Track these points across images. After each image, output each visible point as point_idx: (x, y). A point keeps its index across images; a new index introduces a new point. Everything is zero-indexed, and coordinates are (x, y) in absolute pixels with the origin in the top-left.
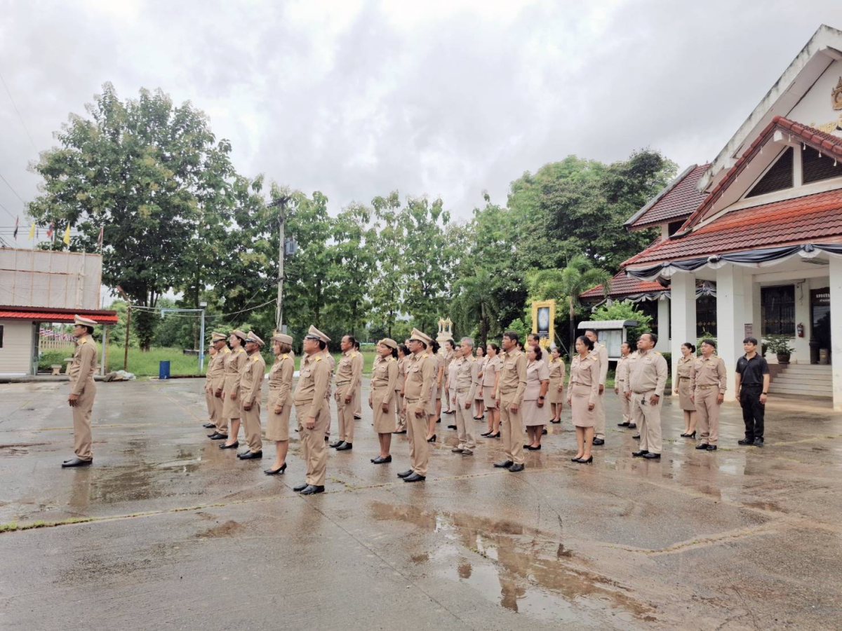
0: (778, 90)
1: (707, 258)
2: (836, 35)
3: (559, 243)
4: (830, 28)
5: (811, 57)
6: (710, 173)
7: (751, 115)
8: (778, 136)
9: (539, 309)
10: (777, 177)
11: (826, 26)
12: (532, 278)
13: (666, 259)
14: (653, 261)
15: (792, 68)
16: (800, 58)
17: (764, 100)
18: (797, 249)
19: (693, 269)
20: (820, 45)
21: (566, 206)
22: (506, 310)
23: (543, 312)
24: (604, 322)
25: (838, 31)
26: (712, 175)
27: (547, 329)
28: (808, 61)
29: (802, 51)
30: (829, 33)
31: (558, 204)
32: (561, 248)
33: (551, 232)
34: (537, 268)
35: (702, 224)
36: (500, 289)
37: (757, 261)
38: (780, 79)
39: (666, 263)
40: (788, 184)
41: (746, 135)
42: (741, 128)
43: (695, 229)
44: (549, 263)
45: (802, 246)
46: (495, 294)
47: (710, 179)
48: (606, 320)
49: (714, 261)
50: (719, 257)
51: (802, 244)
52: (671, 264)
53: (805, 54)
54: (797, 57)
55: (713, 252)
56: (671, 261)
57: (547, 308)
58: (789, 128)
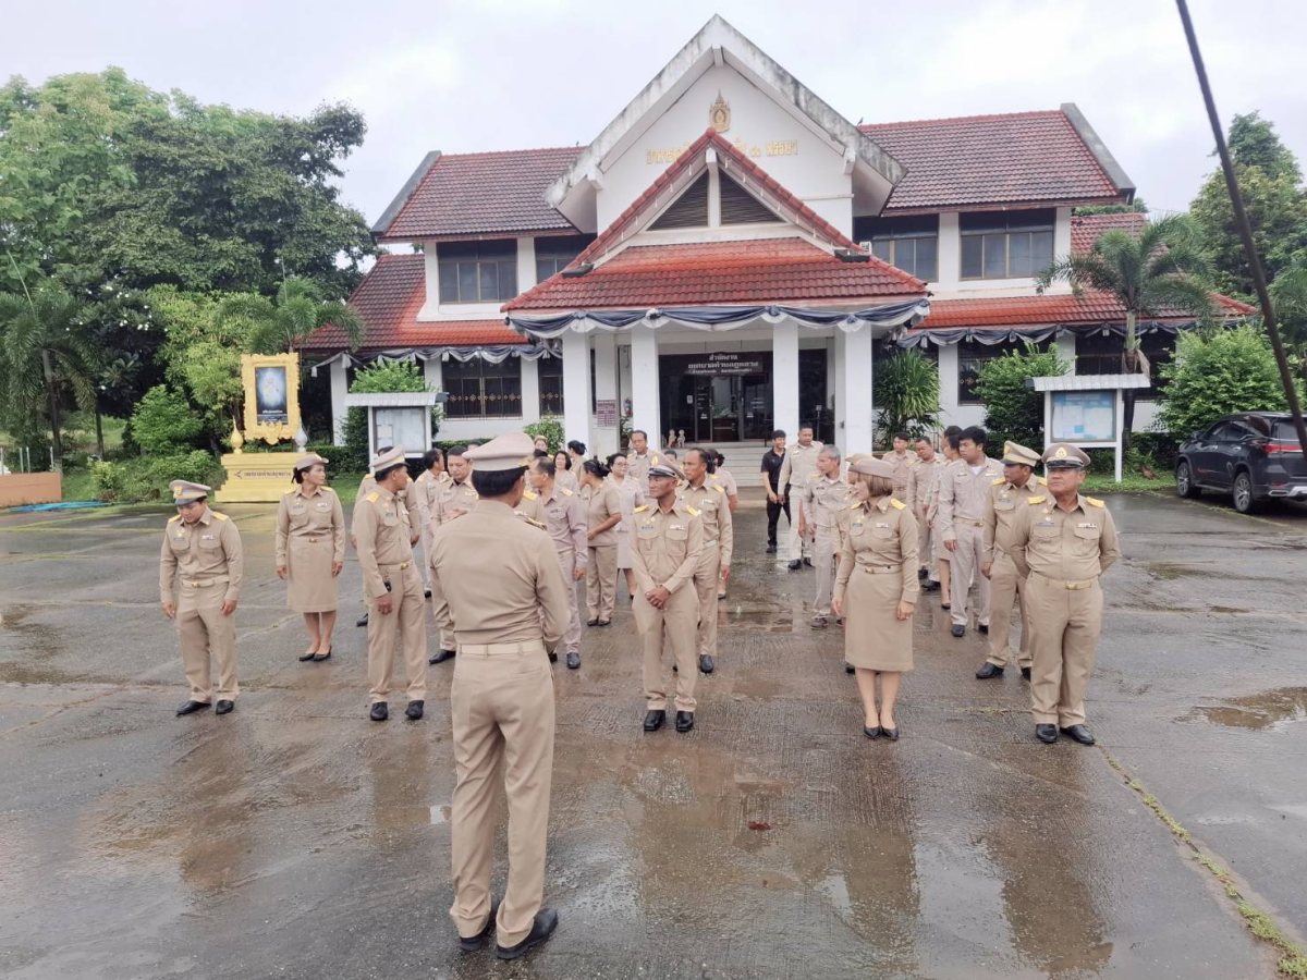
0: (660, 85)
1: (645, 312)
2: (732, 34)
3: (216, 245)
4: (724, 23)
5: (702, 54)
6: (566, 182)
7: (625, 110)
8: (711, 156)
9: (259, 371)
10: (688, 210)
11: (721, 18)
12: (171, 305)
13: (580, 307)
14: (559, 307)
15: (677, 61)
16: (688, 49)
17: (642, 94)
18: (761, 310)
19: (623, 324)
20: (714, 40)
21: (222, 175)
22: (119, 366)
23: (269, 376)
24: (380, 395)
25: (735, 30)
26: (569, 185)
27: (283, 407)
28: (698, 57)
29: (692, 41)
30: (724, 29)
31: (206, 168)
32: (222, 254)
33: (184, 221)
34: (173, 287)
35: (602, 261)
36: (96, 324)
37: (712, 322)
38: (663, 71)
39: (581, 313)
40: (702, 221)
41: (619, 137)
42: (611, 126)
43: (597, 264)
44: (202, 281)
45: (767, 308)
46: (84, 333)
47: (567, 191)
48: (383, 391)
49: (654, 317)
50: (661, 311)
51: (766, 304)
52: (588, 316)
53: (695, 49)
54: (685, 47)
55: (652, 304)
56: (587, 311)
57: (282, 370)
58: (725, 149)
